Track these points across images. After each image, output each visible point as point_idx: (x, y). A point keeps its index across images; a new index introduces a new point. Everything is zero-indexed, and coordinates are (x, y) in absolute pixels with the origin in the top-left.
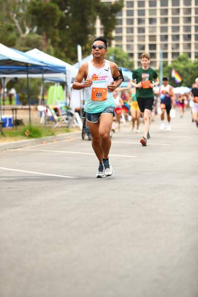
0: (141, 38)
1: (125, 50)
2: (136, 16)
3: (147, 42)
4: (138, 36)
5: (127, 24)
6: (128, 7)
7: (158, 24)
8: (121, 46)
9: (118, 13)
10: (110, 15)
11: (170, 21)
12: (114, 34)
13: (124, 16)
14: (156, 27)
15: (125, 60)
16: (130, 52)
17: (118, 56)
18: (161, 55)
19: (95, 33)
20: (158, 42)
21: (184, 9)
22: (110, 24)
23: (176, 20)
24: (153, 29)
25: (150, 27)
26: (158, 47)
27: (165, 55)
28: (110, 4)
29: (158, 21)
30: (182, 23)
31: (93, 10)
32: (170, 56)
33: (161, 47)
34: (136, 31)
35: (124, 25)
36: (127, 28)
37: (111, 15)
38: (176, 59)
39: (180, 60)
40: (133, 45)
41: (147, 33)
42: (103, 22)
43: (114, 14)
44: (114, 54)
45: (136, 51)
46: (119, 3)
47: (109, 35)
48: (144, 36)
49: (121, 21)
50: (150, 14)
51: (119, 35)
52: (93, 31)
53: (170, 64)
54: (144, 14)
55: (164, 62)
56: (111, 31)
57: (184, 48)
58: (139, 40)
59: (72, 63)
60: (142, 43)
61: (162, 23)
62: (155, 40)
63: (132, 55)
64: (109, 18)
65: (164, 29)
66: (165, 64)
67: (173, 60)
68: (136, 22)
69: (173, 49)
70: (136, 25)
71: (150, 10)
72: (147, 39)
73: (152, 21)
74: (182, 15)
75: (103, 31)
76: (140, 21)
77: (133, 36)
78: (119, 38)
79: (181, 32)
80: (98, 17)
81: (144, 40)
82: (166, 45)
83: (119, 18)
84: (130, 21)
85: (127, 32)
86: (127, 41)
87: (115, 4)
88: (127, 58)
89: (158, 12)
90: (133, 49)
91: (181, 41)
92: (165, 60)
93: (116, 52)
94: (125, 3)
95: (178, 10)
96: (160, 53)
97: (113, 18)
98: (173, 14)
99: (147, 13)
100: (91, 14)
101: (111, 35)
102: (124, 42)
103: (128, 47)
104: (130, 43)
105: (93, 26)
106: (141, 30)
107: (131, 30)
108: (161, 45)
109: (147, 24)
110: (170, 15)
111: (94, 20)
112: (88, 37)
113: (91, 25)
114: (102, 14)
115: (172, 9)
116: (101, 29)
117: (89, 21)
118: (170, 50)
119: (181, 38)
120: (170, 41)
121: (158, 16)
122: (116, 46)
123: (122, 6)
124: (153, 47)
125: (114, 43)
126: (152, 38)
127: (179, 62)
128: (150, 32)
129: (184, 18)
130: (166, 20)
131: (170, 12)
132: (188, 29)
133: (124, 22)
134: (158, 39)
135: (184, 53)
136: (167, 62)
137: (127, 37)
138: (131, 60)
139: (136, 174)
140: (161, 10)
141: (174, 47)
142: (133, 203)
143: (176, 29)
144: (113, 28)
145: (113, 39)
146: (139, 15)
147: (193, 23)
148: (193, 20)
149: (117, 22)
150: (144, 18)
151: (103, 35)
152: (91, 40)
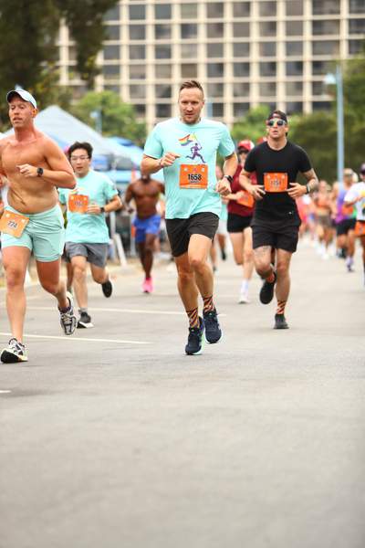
0: (164, 71)
2: (150, 20)
3: (177, 80)
4: (157, 66)
5: (131, 38)
7: (202, 37)
8: (116, 89)
9: (110, 13)
10: (90, 18)
11: (228, 30)
12: (100, 60)
13: (124, 20)
14: (195, 45)
15: (127, 120)
16: (138, 101)
17: (109, 112)
18: (208, 108)
19: (58, 59)
20: (202, 77)
21: (260, 3)
22: (89, 40)
23: (242, 29)
24: (190, 50)
25: (182, 45)
27: (218, 109)
29: (202, 31)
30: (255, 37)
31: (50, 5)
32: (228, 110)
33: (209, 91)
34: (150, 53)
35: (125, 40)
36: (131, 47)
37: (92, 16)
38: (242, 118)
39: (253, 120)
40: (144, 86)
41: (177, 59)
42: (74, 33)
43: (99, 15)
44: (100, 107)
45: (151, 100)
47: (88, 64)
48: (170, 66)
49: (117, 29)
50: (183, 15)
51: (114, 62)
52: (53, 53)
54: (169, 16)
56: (94, 54)
57: (261, 94)
58: (158, 75)
59: (5, 127)
60: (164, 81)
61: (209, 35)
62: (195, 74)
63: (141, 109)
64: (89, 23)
65: (215, 50)
67: (236, 120)
68: (150, 32)
69: (235, 95)
70: (150, 39)
71: (182, 5)
72: (176, 72)
73: (187, 30)
74: (255, 16)
75: (74, 54)
76: (161, 31)
77: (144, 66)
78: (113, 71)
79: (255, 57)
80: (63, 21)
81: (169, 76)
82: (220, 87)
83: (111, 23)
84: (138, 32)
85: (132, 57)
86: (132, 77)
88: (130, 116)
89: (202, 11)
90: (144, 97)
91: (255, 76)
93: (104, 102)
95: (247, 6)
96: (209, 105)
97: (99, 21)
98: (236, 14)
99: (176, 12)
100: (46, 13)
101: (92, 62)
102: (125, 79)
103: (134, 90)
104: (137, 82)
105: (53, 41)
106: (164, 52)
107: (139, 52)
108: (209, 84)
109: (176, 38)
110: (228, 18)
111: (55, 28)
112: (41, 69)
113: (47, 39)
114: (72, 15)
115: (234, 3)
116: (70, 48)
117: (43, 30)
118: (228, 98)
119: (255, 70)
120: (229, 77)
121: (202, 18)
122: (107, 87)
125: (100, 81)
126: (189, 69)
127: (249, 126)
128: (183, 55)
129: (261, 23)
130: (219, 29)
131: (228, 10)
132: (268, 49)
133: (125, 33)
134: (202, 71)
135: (261, 103)
137: (131, 66)
138: (140, 121)
139: (147, 383)
140: (208, 5)
141: (239, 91)
142: (137, 451)
143: (242, 49)
144: (98, 47)
145: (98, 72)
146: (157, 17)
147: (281, 36)
148: (281, 29)
149: (107, 32)
150: (170, 25)
151: (74, 63)
152: (47, 75)
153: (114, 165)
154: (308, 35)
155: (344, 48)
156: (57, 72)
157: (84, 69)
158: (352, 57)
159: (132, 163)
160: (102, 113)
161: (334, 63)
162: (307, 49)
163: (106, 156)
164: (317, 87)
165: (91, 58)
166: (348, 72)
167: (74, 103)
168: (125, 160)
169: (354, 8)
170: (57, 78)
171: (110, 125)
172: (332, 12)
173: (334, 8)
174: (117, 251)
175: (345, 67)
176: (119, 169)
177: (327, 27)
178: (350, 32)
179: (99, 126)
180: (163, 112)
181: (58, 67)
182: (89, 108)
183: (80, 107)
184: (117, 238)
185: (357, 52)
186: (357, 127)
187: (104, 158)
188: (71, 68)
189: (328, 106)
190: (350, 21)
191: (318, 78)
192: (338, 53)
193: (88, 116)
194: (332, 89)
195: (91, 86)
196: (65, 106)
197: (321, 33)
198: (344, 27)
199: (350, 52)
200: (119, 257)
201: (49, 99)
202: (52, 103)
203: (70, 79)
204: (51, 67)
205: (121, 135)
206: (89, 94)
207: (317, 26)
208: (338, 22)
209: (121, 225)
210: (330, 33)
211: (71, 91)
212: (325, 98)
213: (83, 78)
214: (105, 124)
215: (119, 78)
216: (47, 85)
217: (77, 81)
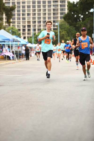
0: (24, 22)
1: (17, 28)
2: (21, 12)
3: (26, 24)
4: (22, 21)
5: (17, 16)
6: (17, 8)
7: (31, 16)
8: (15, 26)
9: (13, 11)
10: (9, 12)
11: (37, 14)
12: (11, 20)
13: (16, 12)
14: (30, 17)
16: (19, 28)
17: (13, 30)
18: (33, 30)
19: (3, 20)
20: (31, 24)
21: (43, 9)
22: (9, 16)
23: (39, 14)
25: (27, 17)
26: (32, 26)
27: (35, 30)
28: (9, 7)
29: (31, 15)
30: (42, 16)
31: (2, 10)
32: (37, 30)
33: (33, 26)
34: (21, 19)
35: (16, 16)
36: (17, 18)
40: (20, 25)
41: (26, 20)
42: (6, 15)
43: (11, 12)
44: (11, 30)
45: (21, 28)
46: (14, 7)
47: (9, 21)
48: (25, 21)
49: (15, 14)
50: (28, 11)
51: (14, 21)
53: (37, 34)
54: (25, 12)
55: (34, 33)
56: (10, 19)
57: (43, 27)
58: (23, 23)
60: (24, 24)
61: (33, 15)
62: (30, 23)
63: (20, 30)
64: (9, 13)
65: (34, 18)
66: (35, 34)
67: (38, 32)
68: (21, 15)
69: (38, 27)
70: (21, 16)
71: (27, 10)
72: (26, 22)
73: (28, 14)
74: (42, 12)
75: (6, 19)
76: (23, 15)
77: (20, 21)
79: (42, 20)
80: (4, 13)
81: (25, 23)
82: (35, 26)
83: (13, 13)
84: (19, 15)
86: (18, 24)
87: (11, 7)
88: (17, 31)
89: (31, 11)
92: (35, 32)
93: (12, 29)
94: (16, 7)
95: (40, 10)
96: (32, 29)
97: (11, 13)
98: (38, 11)
99: (26, 11)
101: (10, 21)
102: (16, 24)
103: (18, 26)
105: (2, 17)
106: (24, 19)
107: (19, 19)
108: (33, 25)
109: (26, 16)
110: (37, 12)
113: (1, 16)
114: (6, 11)
115: (38, 9)
116: (5, 18)
118: (37, 28)
119: (42, 22)
120: (37, 24)
121: (31, 12)
122: (13, 26)
123: (15, 8)
124: (29, 26)
125: (11, 24)
126: (29, 22)
128: (28, 19)
129: (43, 13)
130: (35, 14)
131: (37, 11)
132: (44, 18)
134: (31, 22)
135: (43, 29)
136: (36, 33)
137: (17, 21)
138: (19, 32)
139: (22, 84)
140: (33, 9)
141: (39, 26)
142: (21, 97)
143: (39, 18)
144: (11, 18)
145: (11, 23)
146: (22, 12)
147: (47, 16)
148: (47, 14)
149: (13, 15)
150: (25, 13)
151: (6, 21)
152: (1, 23)
153: (14, 41)
154: (52, 16)
155: (59, 18)
156: (3, 23)
157: (8, 22)
158: (61, 20)
159: (18, 41)
160: (12, 31)
161: (57, 21)
162: (52, 18)
163: (13, 39)
164: (54, 26)
165: (10, 20)
166: (60, 23)
167: (6, 29)
168: (16, 40)
169: (61, 10)
170: (3, 24)
171: (13, 33)
172: (57, 11)
173: (57, 10)
174: (15, 58)
175: (59, 22)
176: (15, 42)
177: (56, 14)
178: (60, 15)
179: (11, 33)
180: (24, 31)
181: (3, 22)
182: (9, 30)
183: (8, 30)
184: (15, 55)
185: (62, 19)
186: (62, 33)
187: (12, 40)
188: (6, 22)
189: (56, 29)
190: (60, 13)
191: (54, 24)
192: (58, 19)
193: (9, 31)
194: (57, 26)
195: (10, 25)
196: (5, 29)
197: (55, 15)
198: (59, 14)
199: (60, 19)
200: (16, 59)
201: (2, 28)
202: (2, 29)
203: (5, 24)
204: (2, 22)
205: (16, 35)
206: (9, 27)
207: (54, 14)
208: (58, 13)
209: (16, 53)
210: (56, 15)
211: (6, 26)
212: (56, 28)
213: (8, 24)
214: (12, 33)
215: (15, 24)
216: (1, 25)
217: (7, 24)
